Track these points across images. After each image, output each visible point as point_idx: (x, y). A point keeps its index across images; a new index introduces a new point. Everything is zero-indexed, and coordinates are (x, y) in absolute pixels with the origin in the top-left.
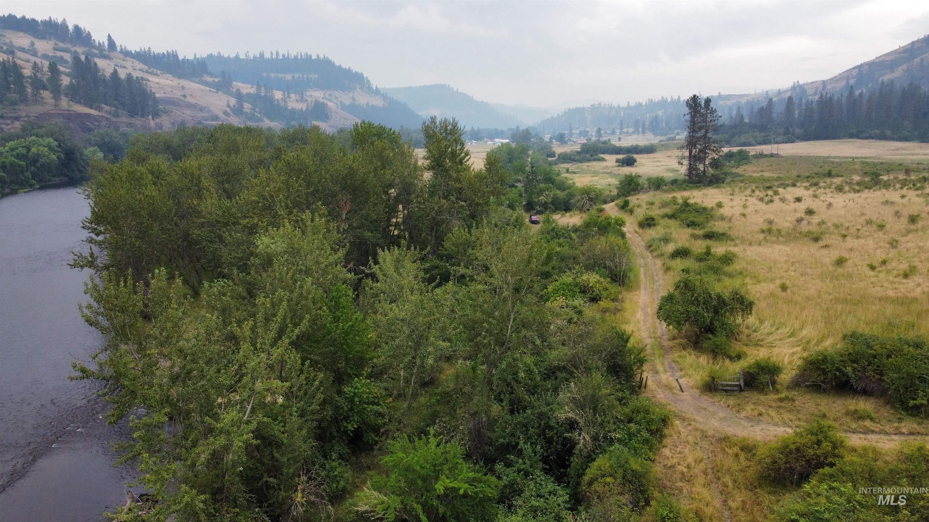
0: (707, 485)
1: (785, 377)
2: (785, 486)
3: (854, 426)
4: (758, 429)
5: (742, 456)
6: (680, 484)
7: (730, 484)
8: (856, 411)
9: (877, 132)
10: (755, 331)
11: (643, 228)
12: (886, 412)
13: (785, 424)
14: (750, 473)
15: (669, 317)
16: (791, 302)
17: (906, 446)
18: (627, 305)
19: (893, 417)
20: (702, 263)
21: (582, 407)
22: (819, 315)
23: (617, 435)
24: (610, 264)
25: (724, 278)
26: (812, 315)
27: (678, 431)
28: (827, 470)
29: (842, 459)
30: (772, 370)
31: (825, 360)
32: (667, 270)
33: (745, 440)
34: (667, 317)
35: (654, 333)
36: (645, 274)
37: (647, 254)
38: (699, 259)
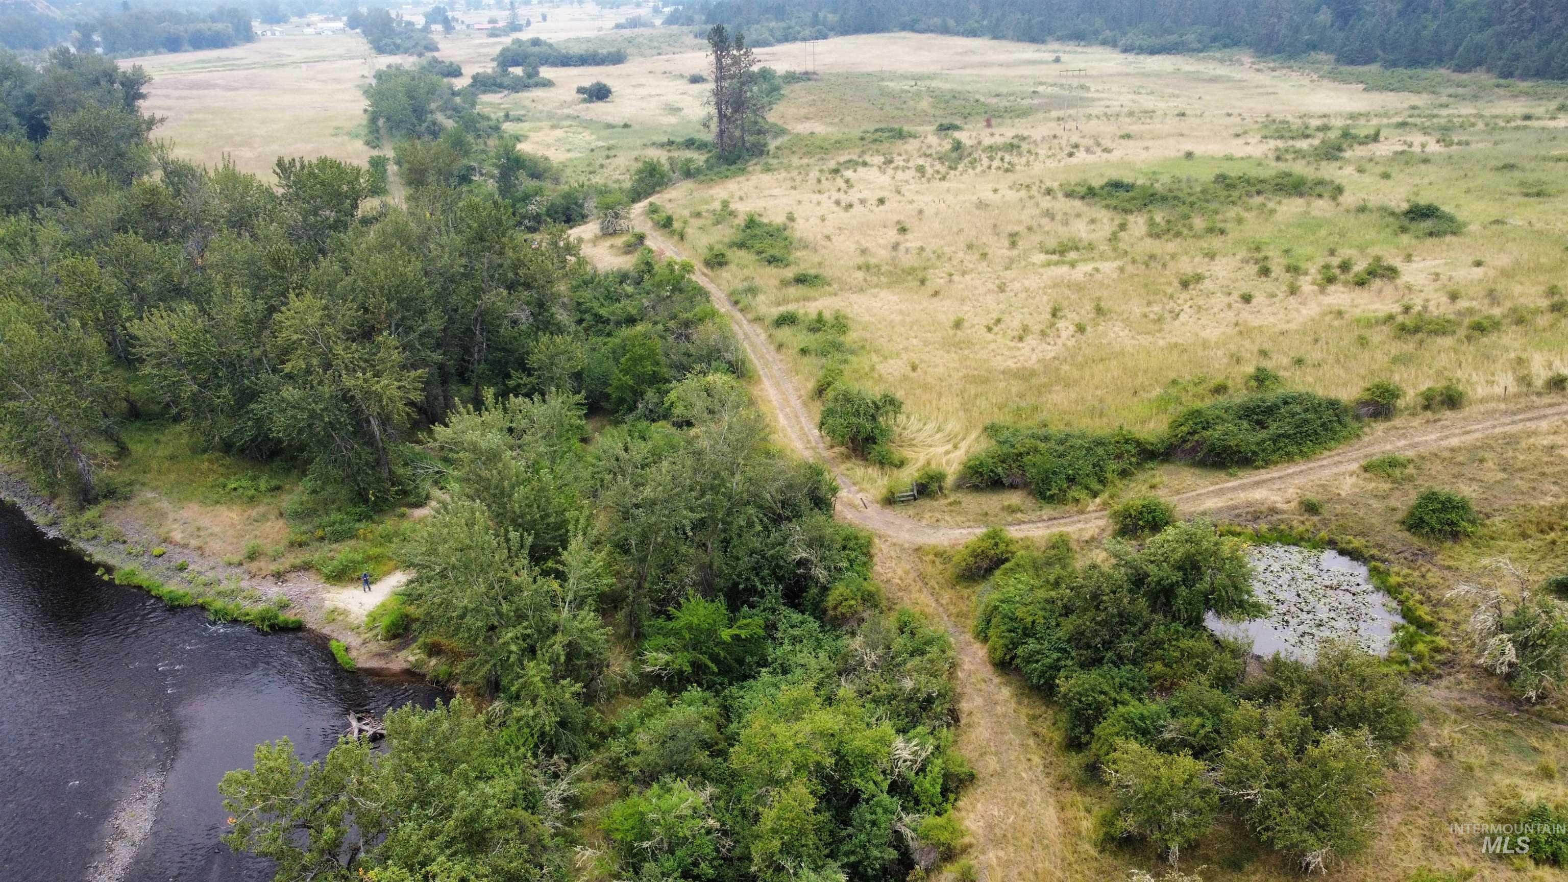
0: (920, 591)
1: (950, 481)
2: (975, 581)
3: (1010, 519)
4: (940, 534)
5: (938, 560)
6: (899, 594)
7: (936, 586)
8: (1009, 507)
9: (937, 21)
10: (904, 429)
11: (712, 268)
12: (1030, 502)
13: (959, 526)
14: (948, 574)
15: (834, 432)
16: (926, 387)
17: (1052, 535)
18: (764, 408)
19: (1036, 507)
20: (818, 335)
21: (810, 546)
22: (956, 402)
23: (845, 564)
24: (728, 356)
25: (850, 357)
26: (951, 403)
27: (880, 548)
28: (1007, 565)
29: (1013, 553)
30: (939, 478)
31: (981, 464)
32: (780, 346)
33: (935, 547)
34: (832, 432)
35: (809, 442)
36: (754, 352)
37: (739, 316)
38: (813, 330)
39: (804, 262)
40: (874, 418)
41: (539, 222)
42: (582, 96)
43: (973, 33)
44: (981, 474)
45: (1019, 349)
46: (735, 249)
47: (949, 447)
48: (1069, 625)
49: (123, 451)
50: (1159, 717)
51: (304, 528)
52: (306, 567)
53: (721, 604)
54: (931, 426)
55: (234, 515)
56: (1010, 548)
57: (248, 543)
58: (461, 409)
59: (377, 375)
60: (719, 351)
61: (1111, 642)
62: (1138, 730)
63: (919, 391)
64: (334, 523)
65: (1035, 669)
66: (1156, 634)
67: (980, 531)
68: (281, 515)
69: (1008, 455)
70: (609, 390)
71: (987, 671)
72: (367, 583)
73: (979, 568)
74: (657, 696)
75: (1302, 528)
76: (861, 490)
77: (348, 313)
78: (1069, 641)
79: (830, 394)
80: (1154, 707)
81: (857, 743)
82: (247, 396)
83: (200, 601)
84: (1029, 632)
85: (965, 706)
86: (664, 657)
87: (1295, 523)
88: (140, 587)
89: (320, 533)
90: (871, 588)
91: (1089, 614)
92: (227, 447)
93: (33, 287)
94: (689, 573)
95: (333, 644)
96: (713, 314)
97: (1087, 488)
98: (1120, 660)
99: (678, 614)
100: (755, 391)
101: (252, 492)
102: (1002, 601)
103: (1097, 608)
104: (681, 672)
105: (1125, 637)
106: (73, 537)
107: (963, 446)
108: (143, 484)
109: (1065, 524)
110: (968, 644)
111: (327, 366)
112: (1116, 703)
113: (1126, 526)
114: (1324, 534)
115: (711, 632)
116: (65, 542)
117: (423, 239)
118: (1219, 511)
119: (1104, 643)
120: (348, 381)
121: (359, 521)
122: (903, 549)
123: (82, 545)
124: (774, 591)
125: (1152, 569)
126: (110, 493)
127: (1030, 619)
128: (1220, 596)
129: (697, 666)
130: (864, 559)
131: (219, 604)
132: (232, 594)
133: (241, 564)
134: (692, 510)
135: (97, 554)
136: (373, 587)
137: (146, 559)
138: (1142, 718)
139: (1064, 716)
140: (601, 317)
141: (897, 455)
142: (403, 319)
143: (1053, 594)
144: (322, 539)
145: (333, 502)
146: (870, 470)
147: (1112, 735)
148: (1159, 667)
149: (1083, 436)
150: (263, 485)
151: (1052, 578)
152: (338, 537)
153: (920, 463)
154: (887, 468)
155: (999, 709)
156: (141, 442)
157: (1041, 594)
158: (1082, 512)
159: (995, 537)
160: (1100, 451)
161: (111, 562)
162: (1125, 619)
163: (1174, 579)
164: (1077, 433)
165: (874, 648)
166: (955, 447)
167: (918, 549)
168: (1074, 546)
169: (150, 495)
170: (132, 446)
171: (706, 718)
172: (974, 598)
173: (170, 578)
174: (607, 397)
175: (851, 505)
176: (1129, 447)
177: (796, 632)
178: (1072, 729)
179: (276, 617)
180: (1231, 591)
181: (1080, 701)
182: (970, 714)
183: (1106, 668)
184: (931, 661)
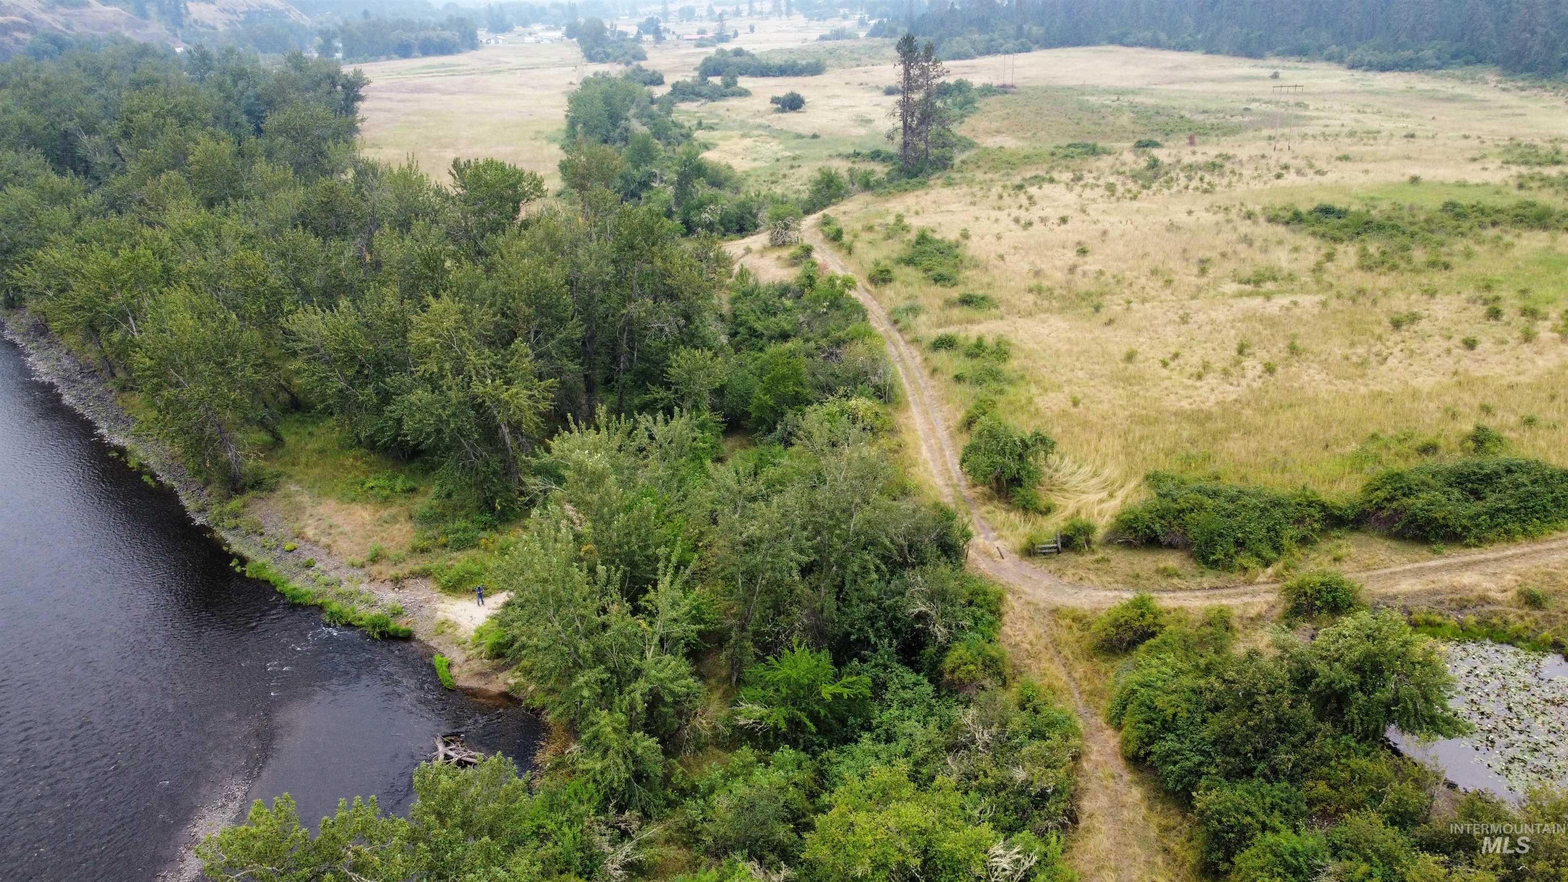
0: (1051, 660)
1: (1100, 534)
2: (1114, 652)
3: (1164, 584)
4: (1082, 595)
5: (1075, 626)
6: (1028, 661)
7: (1070, 656)
8: (1165, 569)
9: (1148, 34)
10: (1056, 470)
11: (876, 285)
12: (1190, 567)
13: (1105, 588)
14: (1085, 644)
15: (975, 470)
16: (1086, 425)
17: (1208, 611)
18: (907, 437)
19: (1195, 572)
20: (975, 362)
21: (931, 599)
22: (1118, 444)
23: (967, 623)
24: (875, 380)
25: (1007, 388)
26: (1111, 444)
27: (1013, 606)
28: (1152, 641)
29: (1162, 627)
30: (1086, 531)
31: (1136, 518)
32: (934, 371)
33: (1074, 610)
34: (973, 471)
35: (950, 478)
36: (907, 376)
37: (897, 336)
38: (971, 355)
39: (973, 281)
40: (1021, 457)
41: (712, 231)
42: (775, 106)
43: (1185, 47)
44: (1135, 530)
45: (1196, 388)
46: (902, 265)
47: (1104, 494)
48: (1217, 724)
49: (278, 441)
50: (1316, 854)
51: (429, 533)
52: (425, 574)
53: (825, 657)
54: (1087, 469)
55: (366, 515)
56: (1161, 620)
57: (375, 543)
58: (573, 426)
59: (508, 382)
60: (866, 373)
61: (1264, 751)
62: (1287, 867)
63: (1077, 430)
64: (457, 531)
65: (1172, 772)
66: (1321, 748)
67: (1129, 596)
68: (411, 517)
69: (1168, 510)
70: (750, 409)
71: (1118, 765)
72: (481, 596)
73: (1121, 640)
74: (746, 753)
75: (1519, 625)
76: (1000, 537)
77: (484, 317)
78: (1214, 743)
79: (976, 428)
80: (1311, 842)
81: (947, 846)
82: (386, 397)
83: (320, 601)
84: (1169, 726)
85: (1087, 805)
86: (758, 710)
87: (1511, 617)
88: (267, 582)
89: (443, 540)
90: (993, 653)
91: (1242, 715)
92: (372, 445)
94: (800, 617)
95: (437, 658)
96: (870, 333)
97: (1258, 555)
98: (1274, 774)
99: (777, 665)
100: (900, 419)
101: (388, 492)
102: (1142, 685)
103: (1250, 708)
104: (776, 728)
105: (1282, 747)
106: (217, 525)
107: (1120, 495)
108: (290, 477)
109: (1228, 596)
110: (1100, 730)
111: (458, 371)
112: (1264, 827)
113: (1299, 606)
114: (1547, 634)
115: (812, 688)
116: (210, 530)
117: (574, 245)
118: (1416, 595)
119: (1256, 751)
120: (477, 388)
121: (484, 529)
122: (1037, 610)
123: (223, 534)
124: (887, 647)
125: (1321, 667)
126: (257, 484)
127: (1171, 711)
128: (1405, 708)
129: (794, 724)
130: (990, 618)
131: (335, 607)
132: (349, 597)
133: (363, 566)
134: (801, 551)
135: (236, 544)
136: (486, 600)
137: (278, 553)
138: (1295, 853)
139: (1201, 834)
140: (755, 331)
141: (1046, 498)
142: (541, 326)
143: (1202, 682)
144: (445, 546)
145: (462, 507)
146: (1012, 515)
147: (1254, 869)
148: (1322, 788)
149: (1259, 495)
150: (399, 485)
151: (1202, 662)
152: (461, 545)
153: (1067, 513)
154: (1031, 514)
155: (1127, 814)
156: (297, 433)
157: (1187, 681)
158: (1250, 583)
159: (1141, 605)
160: (1277, 513)
161: (247, 553)
162: (1284, 725)
163: (1349, 683)
164: (1252, 490)
165: (988, 725)
166: (1111, 495)
167: (1055, 611)
168: (1236, 624)
169: (293, 488)
170: (290, 439)
171: (796, 784)
172: (1111, 675)
173: (296, 574)
174: (748, 415)
175: (987, 554)
176: (1312, 511)
177: (908, 695)
178: (1209, 852)
179: (387, 624)
180: (1420, 704)
181: (1220, 822)
182: (1091, 816)
183: (1255, 782)
184: (1051, 749)
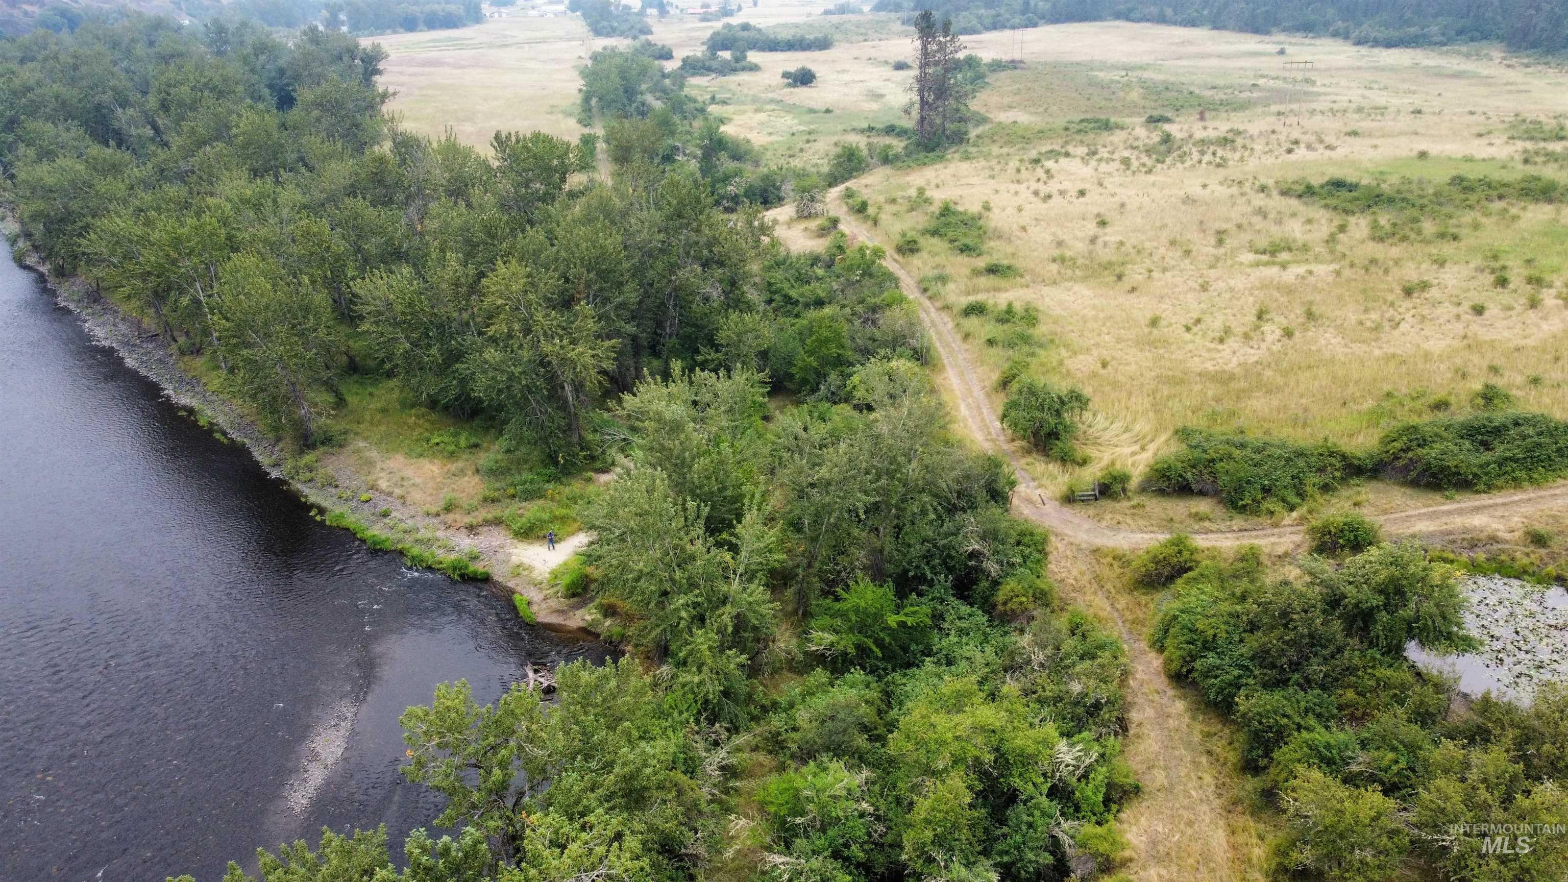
0: (1095, 593)
1: (1134, 483)
2: (1154, 588)
3: (1196, 527)
4: (1120, 537)
5: (1116, 564)
6: (1073, 595)
7: (1113, 590)
8: (1197, 514)
9: (1154, 10)
10: (1090, 426)
11: (904, 254)
12: (1220, 511)
13: (1141, 531)
14: (1126, 579)
15: (1016, 425)
16: (1115, 385)
17: (1240, 547)
18: (945, 397)
19: (1226, 516)
20: (1006, 327)
21: (983, 538)
22: (1147, 402)
23: (1018, 560)
24: (913, 342)
25: (1038, 350)
26: (1141, 402)
27: (1056, 546)
28: (1191, 574)
29: (1198, 562)
30: (1123, 479)
31: (1169, 468)
32: (967, 336)
33: (1113, 550)
34: (1014, 425)
35: (989, 433)
36: (940, 340)
37: (927, 303)
38: (1002, 321)
39: (997, 251)
40: (1058, 413)
41: (737, 203)
42: (786, 81)
43: (1192, 23)
44: (1169, 479)
45: (1219, 351)
46: (928, 236)
47: (1136, 448)
48: (1254, 642)
49: (340, 402)
50: (1347, 747)
51: (498, 485)
52: (497, 522)
53: (888, 590)
54: (1118, 425)
55: (434, 468)
56: (1194, 557)
57: (446, 495)
58: (649, 379)
59: (573, 342)
60: (904, 336)
61: (1299, 664)
62: (1322, 759)
63: (1107, 389)
64: (525, 483)
65: (1213, 685)
66: (1350, 659)
67: (1163, 537)
68: (478, 471)
69: (1199, 460)
70: (794, 370)
71: (1162, 682)
72: (551, 541)
73: (1159, 575)
74: (820, 675)
75: (1526, 561)
76: (1040, 486)
77: (550, 282)
78: (1252, 659)
79: (1015, 386)
80: (1342, 736)
81: (1018, 742)
82: (455, 356)
83: (400, 546)
84: (1209, 645)
85: (1134, 716)
86: (829, 638)
87: (1518, 555)
88: (348, 529)
89: (511, 491)
90: (1043, 586)
91: (1277, 633)
92: (433, 404)
93: (272, 245)
94: (860, 556)
95: (517, 597)
96: (902, 300)
97: (1284, 500)
98: (1307, 684)
99: (845, 595)
100: (938, 380)
101: (453, 447)
102: (1182, 611)
103: (1286, 626)
104: (845, 654)
105: (1314, 660)
106: (292, 478)
107: (1152, 448)
108: (357, 434)
109: (1257, 537)
110: (1143, 652)
111: (527, 331)
112: (1299, 728)
113: (1324, 543)
114: (1551, 569)
115: (878, 616)
116: (285, 482)
117: (625, 214)
118: (1431, 535)
119: (1291, 663)
120: (546, 347)
121: (548, 482)
122: (1079, 549)
123: (299, 486)
124: (944, 581)
125: (1350, 590)
126: (327, 441)
127: (1211, 632)
128: (1425, 625)
129: (862, 650)
130: (1038, 556)
131: (415, 551)
132: (428, 543)
133: (438, 515)
134: (866, 493)
135: (312, 495)
136: (557, 546)
137: (354, 503)
138: (1328, 746)
139: (1242, 737)
140: (790, 298)
141: (1081, 451)
142: (601, 289)
143: (1238, 608)
144: (514, 496)
145: (526, 462)
146: (1051, 466)
147: (1293, 761)
148: (1350, 695)
149: (1283, 446)
150: (463, 442)
151: (1238, 592)
152: (530, 495)
153: (1105, 462)
154: (1068, 464)
155: (1172, 723)
156: (357, 394)
157: (1225, 607)
158: (1276, 525)
159: (1179, 544)
160: (1301, 463)
161: (324, 504)
162: (1315, 640)
163: (1375, 603)
164: (1277, 442)
165: (1043, 647)
166: (1143, 449)
167: (1096, 551)
168: (1264, 559)
169: (362, 444)
170: (350, 399)
171: (867, 702)
172: (1152, 606)
173: (374, 523)
174: (791, 376)
175: (1029, 501)
176: (1333, 460)
177: (963, 624)
178: (1250, 751)
179: (467, 567)
180: (1439, 621)
181: (1260, 723)
182: (1140, 724)
183: (1291, 690)
184: (1102, 666)
